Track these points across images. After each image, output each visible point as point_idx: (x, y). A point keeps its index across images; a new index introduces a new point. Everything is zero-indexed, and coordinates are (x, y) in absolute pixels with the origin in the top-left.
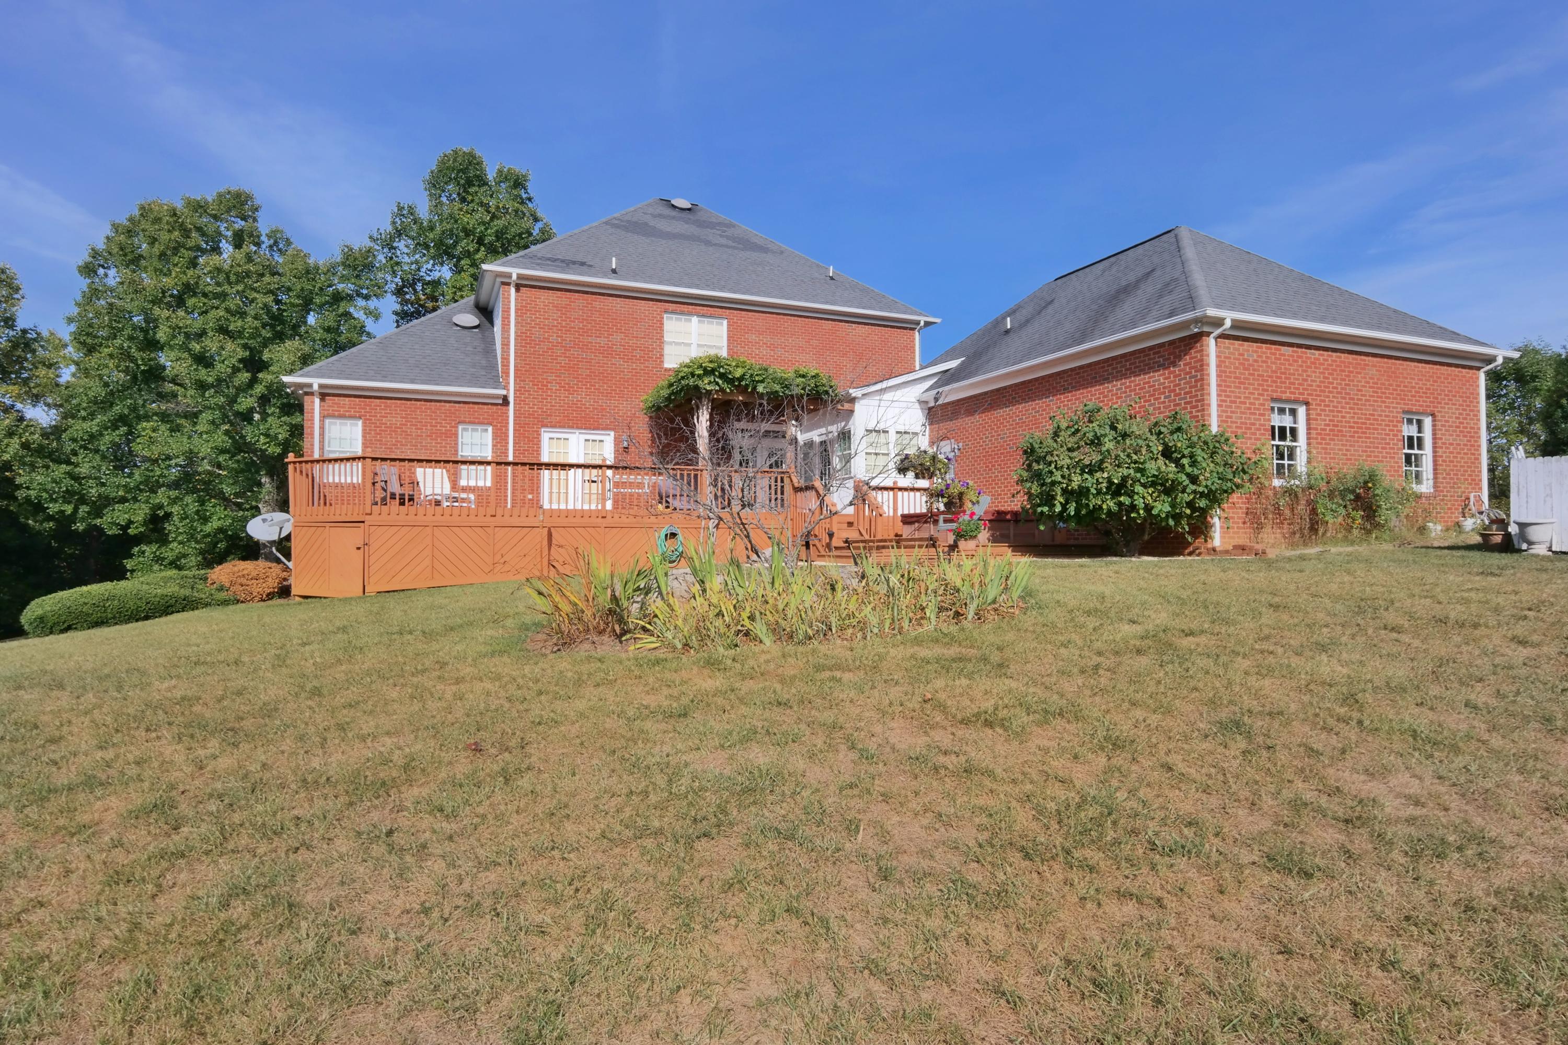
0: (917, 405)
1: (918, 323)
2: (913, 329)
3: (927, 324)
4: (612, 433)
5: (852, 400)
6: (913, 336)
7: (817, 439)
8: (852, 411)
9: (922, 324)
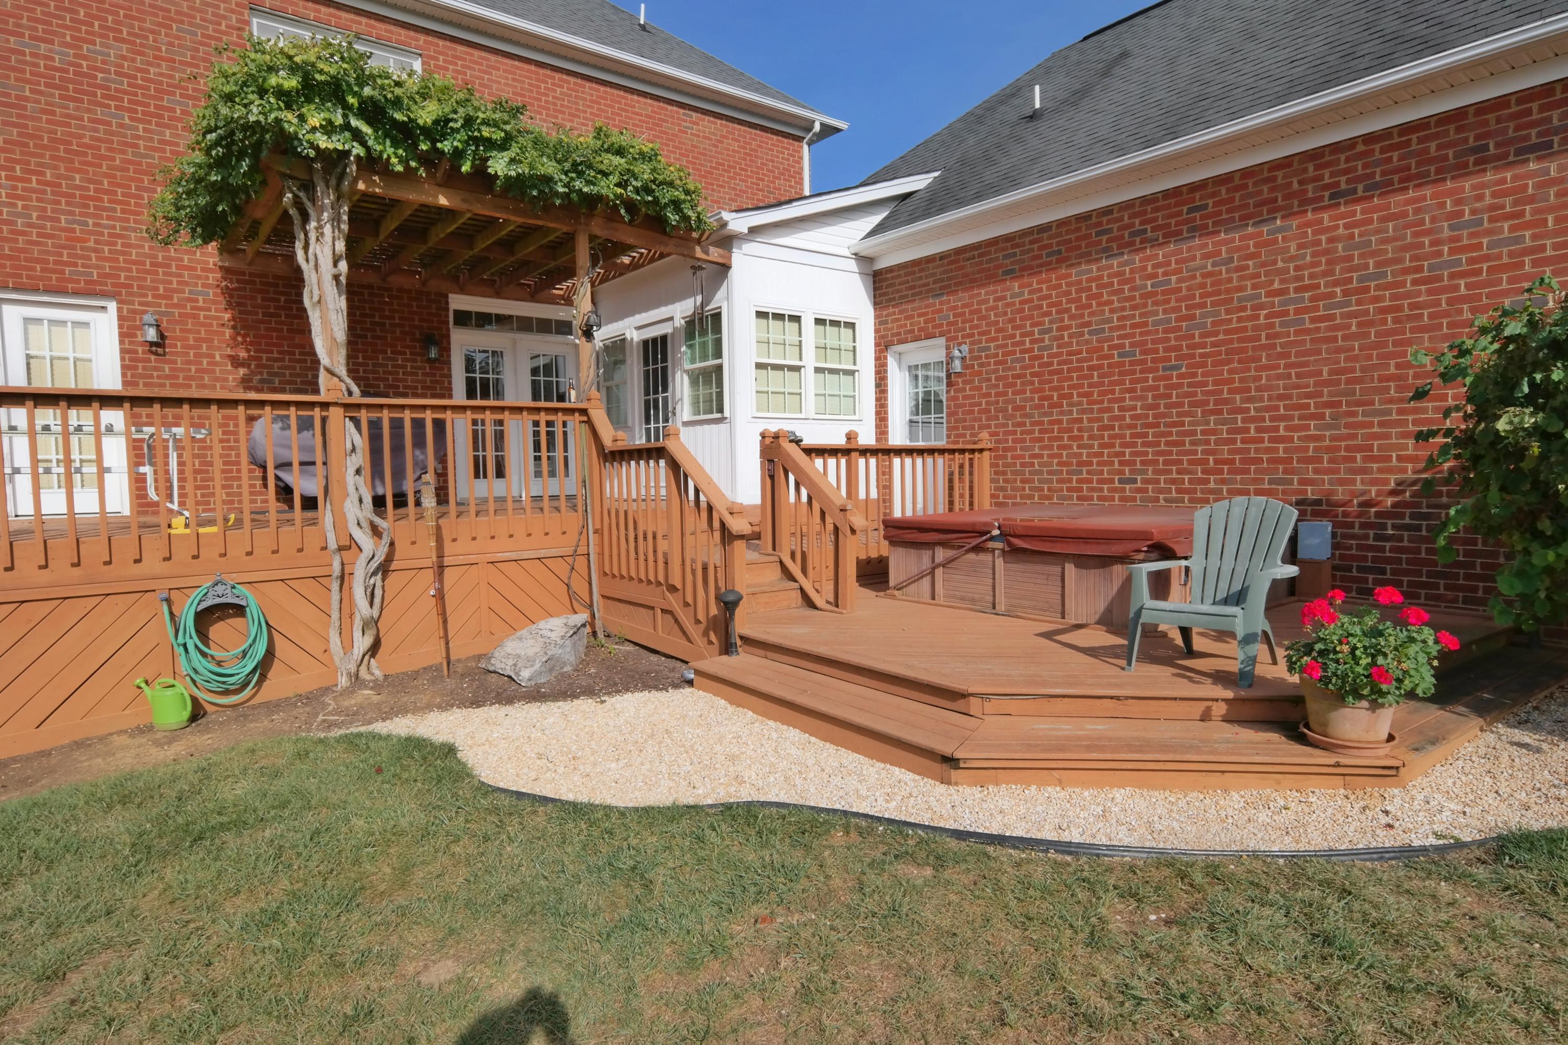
0: (852, 265)
1: (807, 126)
2: (800, 139)
3: (828, 131)
4: (112, 306)
5: (727, 241)
6: (799, 151)
7: (635, 336)
8: (725, 268)
9: (817, 127)
